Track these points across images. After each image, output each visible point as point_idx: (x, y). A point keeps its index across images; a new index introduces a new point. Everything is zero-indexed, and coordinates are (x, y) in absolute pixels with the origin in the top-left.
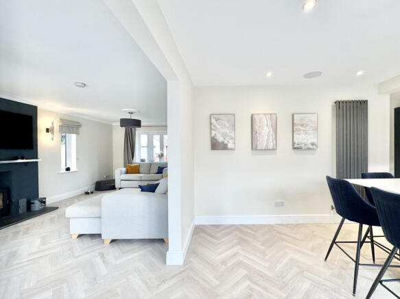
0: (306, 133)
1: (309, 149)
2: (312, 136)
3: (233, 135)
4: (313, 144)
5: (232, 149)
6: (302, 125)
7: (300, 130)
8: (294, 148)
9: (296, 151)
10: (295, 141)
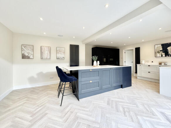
0: (61, 54)
1: (62, 59)
2: (63, 55)
3: (32, 53)
4: (63, 57)
5: (32, 59)
6: (60, 51)
7: (59, 53)
8: (57, 59)
9: (58, 59)
10: (57, 56)
